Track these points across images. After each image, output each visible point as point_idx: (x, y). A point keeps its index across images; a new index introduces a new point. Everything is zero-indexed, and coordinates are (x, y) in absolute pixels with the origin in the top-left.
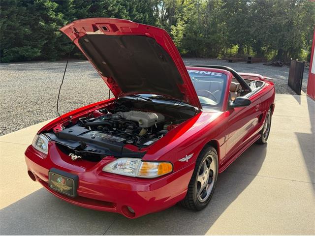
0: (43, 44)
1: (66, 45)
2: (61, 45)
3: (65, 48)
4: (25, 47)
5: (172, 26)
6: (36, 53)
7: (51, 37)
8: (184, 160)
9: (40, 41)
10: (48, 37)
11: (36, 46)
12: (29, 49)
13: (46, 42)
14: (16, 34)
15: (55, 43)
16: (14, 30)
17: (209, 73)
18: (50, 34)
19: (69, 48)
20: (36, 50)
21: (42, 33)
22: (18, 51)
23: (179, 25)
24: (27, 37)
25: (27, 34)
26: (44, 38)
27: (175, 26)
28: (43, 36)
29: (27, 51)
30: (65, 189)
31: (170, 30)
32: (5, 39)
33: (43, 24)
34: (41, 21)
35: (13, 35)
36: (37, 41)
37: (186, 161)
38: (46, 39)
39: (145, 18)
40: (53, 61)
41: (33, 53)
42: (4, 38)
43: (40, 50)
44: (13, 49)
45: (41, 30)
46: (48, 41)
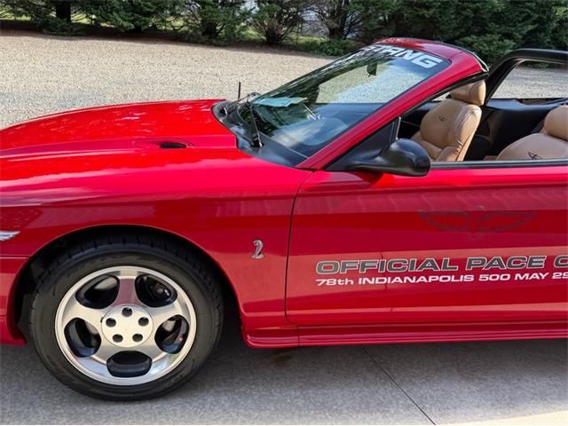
0: (524, 32)
4: (489, 35)
7: (545, 17)
9: (520, 25)
10: (539, 18)
11: (509, 36)
12: (494, 40)
13: (531, 27)
14: (476, 11)
15: (555, 31)
17: (414, 56)
18: (544, 12)
20: (507, 42)
21: (527, 10)
22: (472, 43)
25: (495, 10)
26: (530, 21)
28: (529, 16)
29: (490, 43)
32: (456, 19)
35: (469, 13)
36: (515, 26)
38: (534, 23)
41: (499, 47)
42: (453, 17)
43: (514, 43)
46: (536, 25)
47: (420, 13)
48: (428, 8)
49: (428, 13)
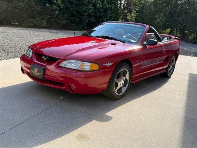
0: (48, 18)
1: (61, 20)
2: (59, 20)
3: (61, 22)
4: (37, 19)
5: (129, 14)
6: (43, 23)
7: (53, 14)
8: (107, 65)
9: (46, 16)
10: (51, 14)
11: (44, 19)
12: (39, 20)
13: (49, 17)
14: (32, 11)
15: (55, 18)
16: (31, 8)
17: (135, 25)
18: (52, 12)
19: (63, 22)
20: (43, 21)
21: (48, 11)
22: (33, 21)
23: (133, 14)
24: (38, 13)
25: (38, 11)
27: (131, 14)
28: (48, 13)
29: (38, 21)
30: (38, 74)
31: (127, 16)
32: (26, 13)
33: (49, 6)
34: (48, 4)
35: (30, 11)
36: (44, 16)
37: (108, 66)
38: (50, 15)
39: (111, 7)
40: (53, 29)
41: (41, 23)
43: (46, 22)
44: (30, 20)
45: (48, 10)
46: (51, 16)
47: (14, 10)
48: (17, 9)
49: (17, 11)
